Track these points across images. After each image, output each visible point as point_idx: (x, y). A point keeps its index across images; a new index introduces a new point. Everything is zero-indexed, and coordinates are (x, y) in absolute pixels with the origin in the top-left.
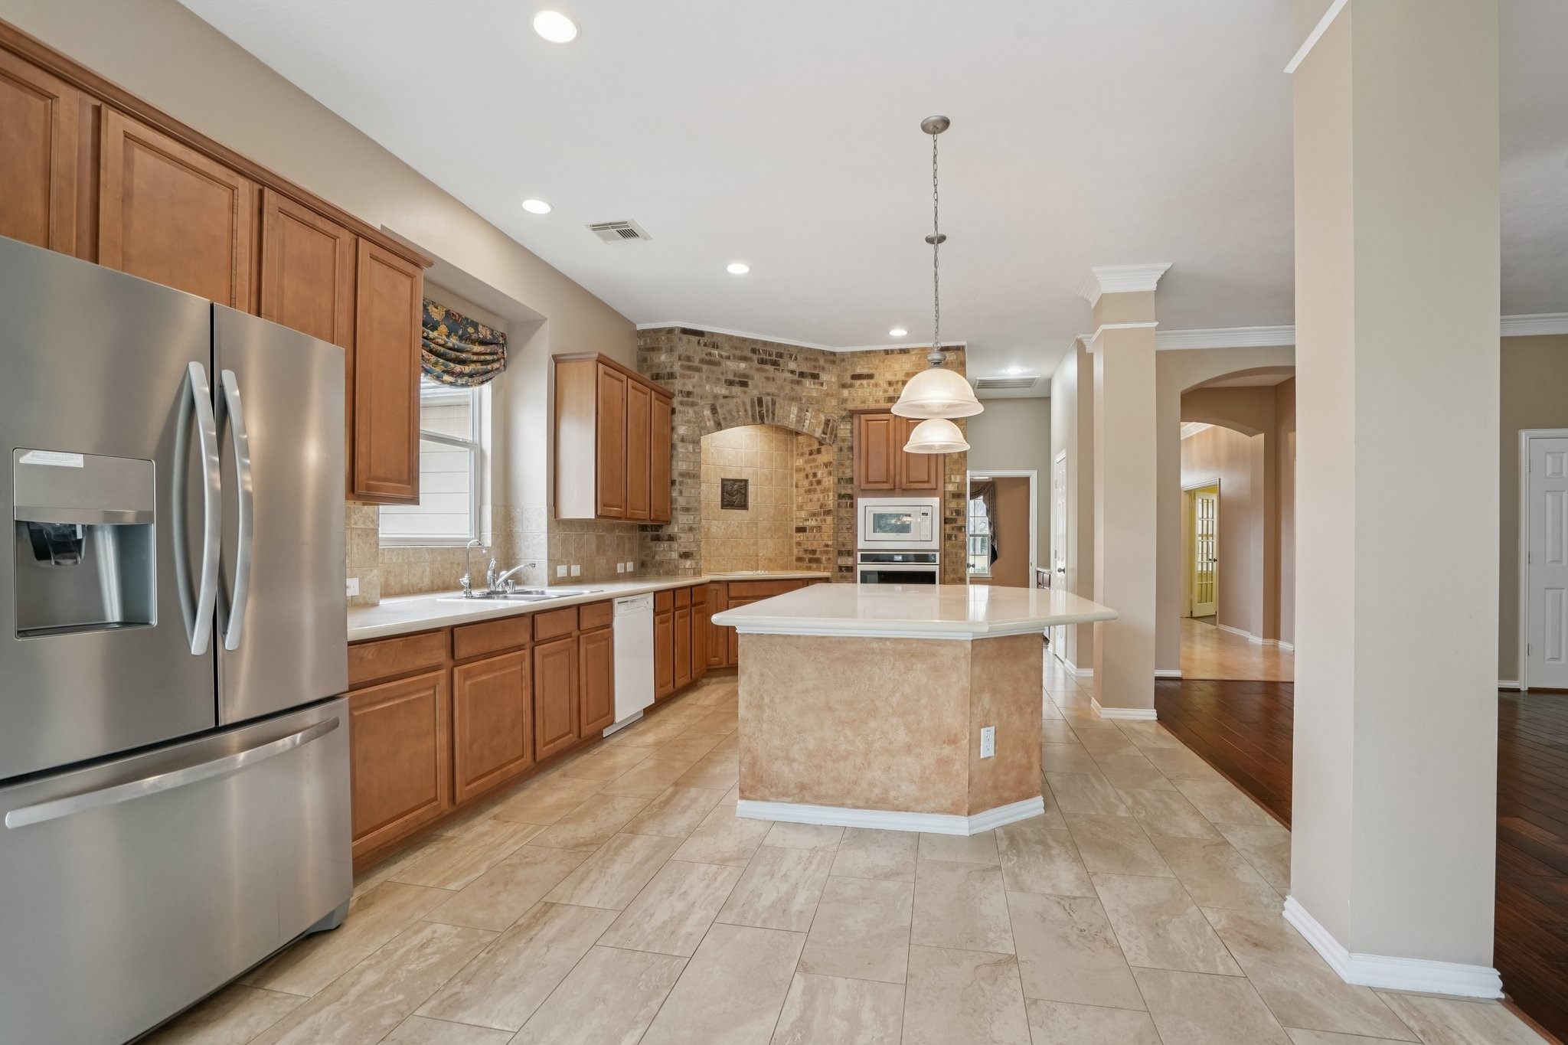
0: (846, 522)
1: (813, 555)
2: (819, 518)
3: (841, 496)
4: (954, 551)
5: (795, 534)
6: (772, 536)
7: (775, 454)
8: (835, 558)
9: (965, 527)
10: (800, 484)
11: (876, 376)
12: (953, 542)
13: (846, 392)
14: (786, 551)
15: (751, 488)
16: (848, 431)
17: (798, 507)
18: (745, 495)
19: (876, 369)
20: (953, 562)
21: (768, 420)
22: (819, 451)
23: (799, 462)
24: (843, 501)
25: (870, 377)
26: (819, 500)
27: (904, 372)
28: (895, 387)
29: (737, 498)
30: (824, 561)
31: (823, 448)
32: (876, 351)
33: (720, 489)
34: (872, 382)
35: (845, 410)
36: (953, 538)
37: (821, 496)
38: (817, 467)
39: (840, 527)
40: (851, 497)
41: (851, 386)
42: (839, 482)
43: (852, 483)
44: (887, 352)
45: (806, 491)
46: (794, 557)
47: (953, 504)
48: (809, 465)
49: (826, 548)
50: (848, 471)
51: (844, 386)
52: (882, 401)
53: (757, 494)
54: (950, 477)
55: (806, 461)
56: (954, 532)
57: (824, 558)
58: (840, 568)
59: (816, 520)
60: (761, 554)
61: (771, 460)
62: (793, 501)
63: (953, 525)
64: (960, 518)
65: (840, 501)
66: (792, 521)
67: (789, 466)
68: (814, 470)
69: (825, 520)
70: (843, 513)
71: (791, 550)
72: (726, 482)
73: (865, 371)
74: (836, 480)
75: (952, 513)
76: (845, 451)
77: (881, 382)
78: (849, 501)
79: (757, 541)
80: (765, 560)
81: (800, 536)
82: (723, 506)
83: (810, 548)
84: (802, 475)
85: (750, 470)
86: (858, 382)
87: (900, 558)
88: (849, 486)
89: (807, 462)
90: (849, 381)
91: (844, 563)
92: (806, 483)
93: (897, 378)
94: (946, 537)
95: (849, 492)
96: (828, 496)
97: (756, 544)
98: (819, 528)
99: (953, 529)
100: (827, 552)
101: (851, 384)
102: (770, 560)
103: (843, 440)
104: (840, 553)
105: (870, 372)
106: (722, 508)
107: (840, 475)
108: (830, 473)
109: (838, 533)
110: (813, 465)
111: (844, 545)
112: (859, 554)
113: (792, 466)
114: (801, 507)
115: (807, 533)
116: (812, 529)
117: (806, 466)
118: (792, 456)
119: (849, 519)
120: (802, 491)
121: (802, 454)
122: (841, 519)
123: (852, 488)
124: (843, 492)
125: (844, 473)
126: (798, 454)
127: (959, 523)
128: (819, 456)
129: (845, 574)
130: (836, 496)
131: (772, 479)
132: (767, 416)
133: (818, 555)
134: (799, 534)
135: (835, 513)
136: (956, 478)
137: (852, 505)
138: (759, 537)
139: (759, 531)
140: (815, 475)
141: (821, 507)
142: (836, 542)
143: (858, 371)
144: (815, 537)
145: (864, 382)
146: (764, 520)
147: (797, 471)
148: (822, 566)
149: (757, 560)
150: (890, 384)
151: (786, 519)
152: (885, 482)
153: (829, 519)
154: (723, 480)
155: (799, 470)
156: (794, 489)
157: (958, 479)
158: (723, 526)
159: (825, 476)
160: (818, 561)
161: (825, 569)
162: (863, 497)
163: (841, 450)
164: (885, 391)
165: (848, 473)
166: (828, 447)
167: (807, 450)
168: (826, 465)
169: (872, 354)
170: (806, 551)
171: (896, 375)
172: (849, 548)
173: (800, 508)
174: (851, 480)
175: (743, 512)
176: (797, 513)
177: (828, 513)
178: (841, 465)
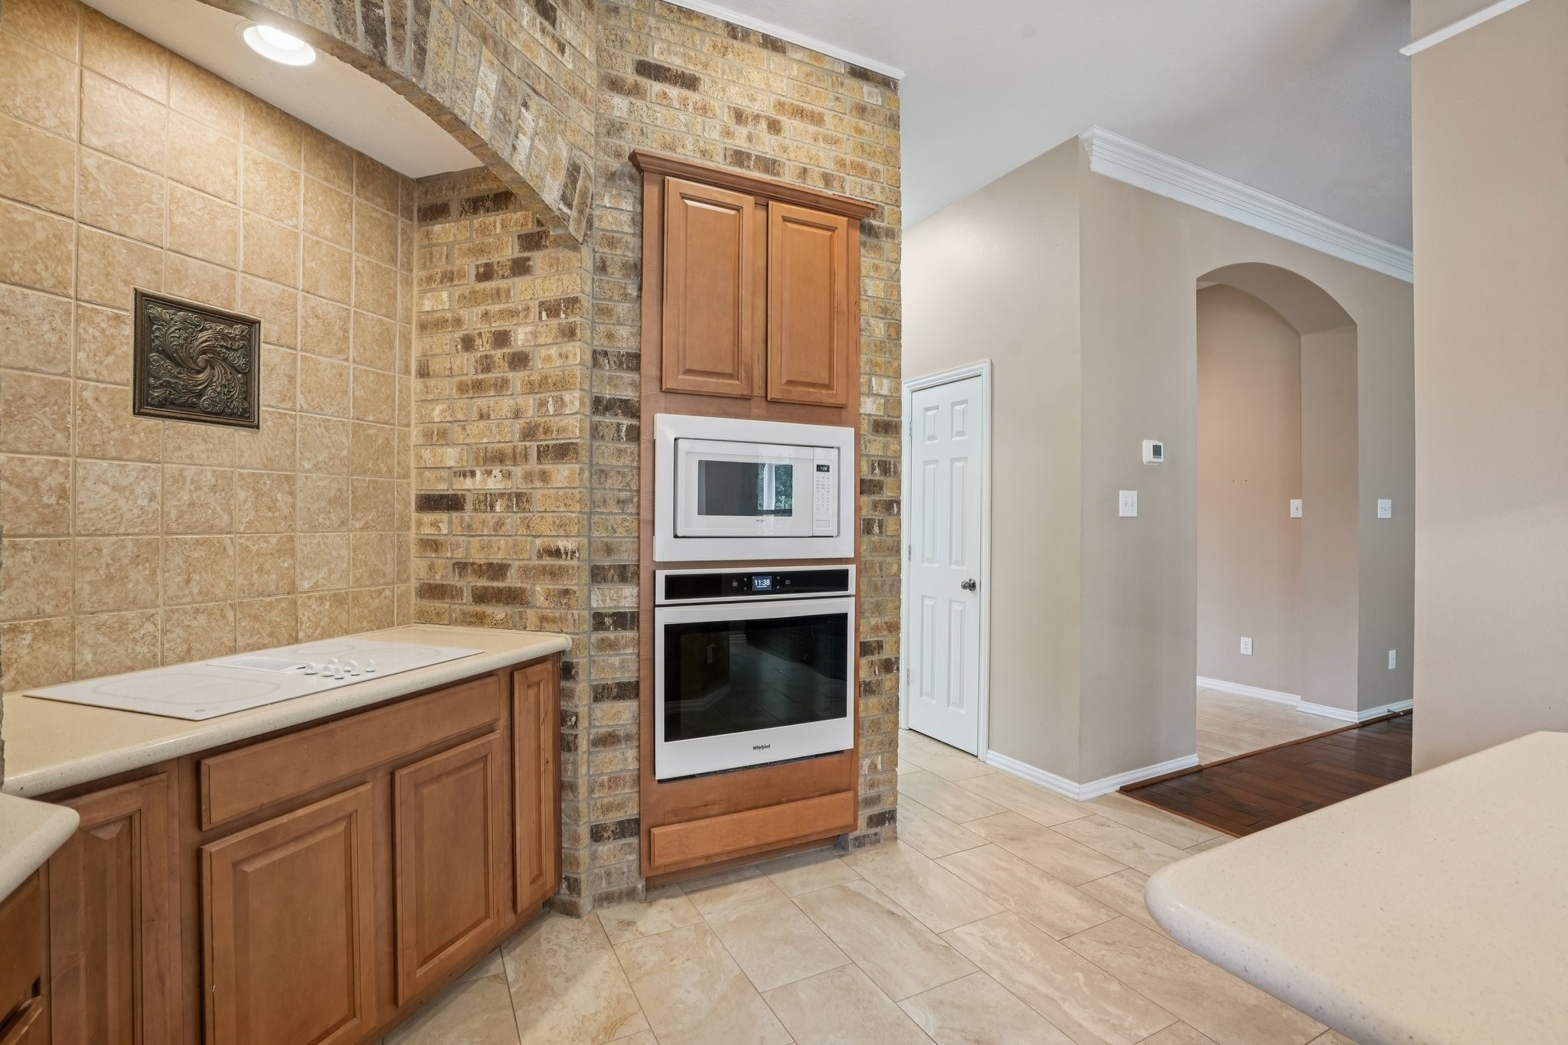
0: (614, 482)
1: (492, 578)
2: (518, 471)
3: (601, 406)
4: (877, 559)
5: (414, 516)
6: (343, 523)
7: (358, 260)
8: (586, 590)
9: (898, 503)
10: (435, 366)
11: (705, 84)
12: (875, 538)
13: (620, 104)
14: (388, 569)
15: (268, 354)
16: (625, 218)
17: (428, 435)
18: (248, 374)
19: (706, 66)
20: (876, 588)
21: (400, 57)
22: (520, 267)
23: (440, 301)
24: (608, 419)
25: (689, 82)
26: (517, 414)
27: (773, 98)
28: (750, 127)
29: (212, 381)
30: (540, 600)
31: (538, 259)
32: (704, 18)
33: (129, 330)
34: (693, 96)
35: (618, 155)
36: (876, 530)
37: (529, 403)
38: (513, 313)
39: (598, 495)
40: (631, 409)
41: (636, 91)
42: (596, 364)
43: (637, 368)
44: (733, 31)
45: (462, 388)
46: (414, 584)
47: (876, 447)
48: (479, 310)
49: (548, 561)
50: (624, 332)
51: (615, 85)
52: (719, 158)
53: (292, 379)
54: (870, 381)
55: (463, 297)
56: (877, 515)
57: (539, 590)
58: (599, 621)
59: (507, 475)
60: (306, 585)
61: (344, 275)
62: (408, 415)
63: (877, 497)
64: (889, 481)
65: (597, 418)
66: (406, 476)
67: (400, 311)
68: (497, 326)
69: (544, 477)
70: (608, 453)
71: (402, 563)
72: (156, 311)
73: (675, 62)
74: (588, 356)
75: (873, 469)
76: (616, 274)
77: (715, 105)
78: (626, 422)
79: (291, 539)
80: (322, 599)
81: (443, 522)
82: (143, 405)
83: (480, 558)
84: (449, 339)
85: (264, 288)
86: (656, 87)
87: (767, 582)
88: (628, 376)
89: (470, 299)
90: (630, 76)
91: (609, 603)
92: (466, 364)
93: (756, 108)
94: (865, 527)
95: (628, 394)
96: (560, 402)
97: (287, 548)
98: (520, 499)
99: (875, 506)
100: (554, 574)
101: (636, 85)
102: (339, 600)
103: (612, 243)
104: (598, 575)
105: (691, 69)
106: (137, 412)
107: (602, 343)
108: (570, 333)
109: (591, 514)
110: (494, 308)
111: (609, 550)
112: (661, 576)
113: (408, 310)
114: (443, 434)
115: (467, 514)
116: (487, 501)
117: (463, 313)
118: (408, 282)
119: (624, 476)
120: (448, 386)
121: (449, 277)
122: (603, 473)
123: (637, 386)
124: (608, 393)
125: (610, 336)
126: (430, 279)
127: (888, 494)
128: (520, 282)
129: (611, 635)
130: (588, 402)
131: (346, 338)
132: (399, 42)
133: (512, 581)
134: (428, 517)
135: (584, 454)
136: (881, 385)
137: (634, 435)
138: (299, 524)
139: (299, 504)
140: (501, 339)
141: (529, 433)
142: (585, 541)
143: (657, 55)
144: (500, 524)
145: (674, 92)
146: (317, 467)
147: (423, 327)
148: (530, 613)
149: (294, 603)
150: (739, 116)
151: (390, 470)
152: (730, 376)
153: (562, 473)
154: (143, 299)
155: (430, 325)
156: (415, 383)
157: (884, 387)
158: (144, 486)
159: (541, 340)
160: (514, 597)
161: (545, 623)
162: (667, 411)
163: (602, 268)
164: (727, 133)
165: (625, 340)
166: (563, 254)
167: (470, 266)
168: (551, 309)
169: (695, 23)
170: (461, 567)
171: (753, 99)
172: (626, 558)
173: (438, 436)
174: (633, 361)
175: (239, 436)
176: (426, 453)
177: (563, 452)
178: (603, 312)
